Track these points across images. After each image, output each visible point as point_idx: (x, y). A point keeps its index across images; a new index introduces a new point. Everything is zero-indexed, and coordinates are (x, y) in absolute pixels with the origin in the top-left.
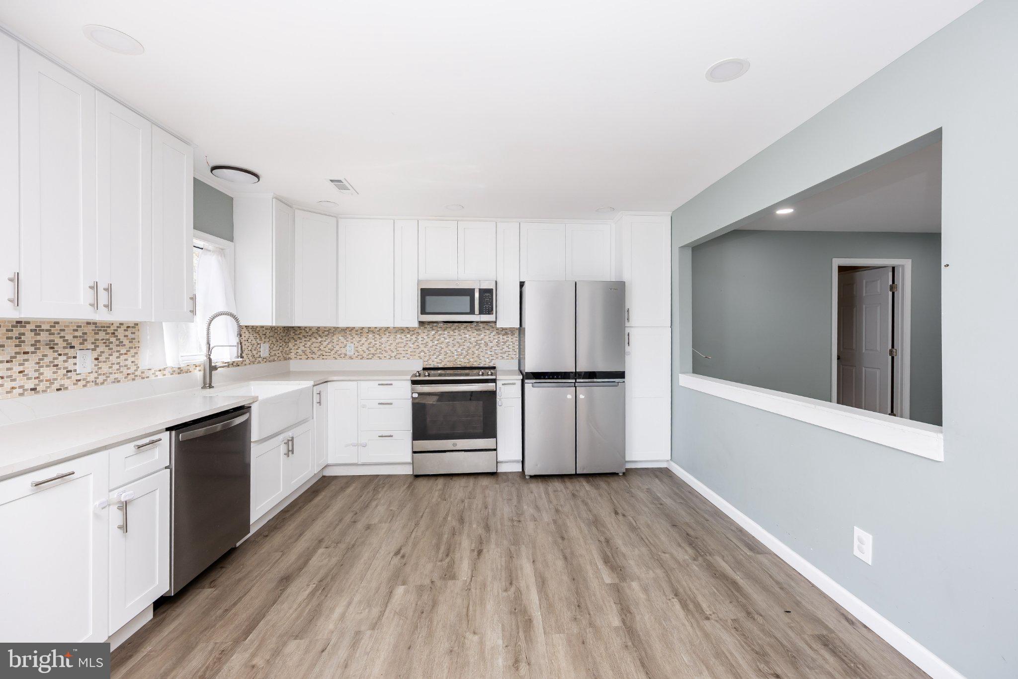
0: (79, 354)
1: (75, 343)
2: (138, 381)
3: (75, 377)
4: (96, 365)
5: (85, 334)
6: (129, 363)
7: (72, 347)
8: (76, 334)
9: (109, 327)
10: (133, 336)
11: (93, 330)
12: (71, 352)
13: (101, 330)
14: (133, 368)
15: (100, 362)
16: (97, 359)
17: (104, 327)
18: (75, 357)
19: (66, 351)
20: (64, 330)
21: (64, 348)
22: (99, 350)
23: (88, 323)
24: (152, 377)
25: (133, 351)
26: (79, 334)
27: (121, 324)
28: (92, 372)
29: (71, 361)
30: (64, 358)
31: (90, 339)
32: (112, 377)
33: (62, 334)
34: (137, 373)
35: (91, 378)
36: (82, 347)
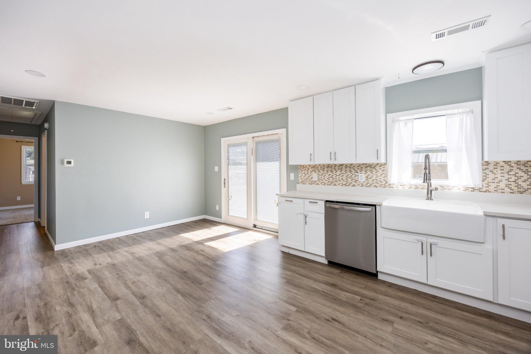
0: (360, 175)
1: (358, 171)
2: (387, 188)
3: (358, 183)
4: (366, 179)
5: (362, 168)
6: (382, 180)
7: (357, 172)
8: (358, 168)
9: (372, 165)
10: (384, 169)
11: (365, 167)
12: (357, 174)
13: (368, 167)
14: (384, 182)
15: (368, 178)
16: (367, 177)
17: (370, 165)
18: (358, 176)
19: (355, 174)
20: (354, 167)
21: (354, 172)
22: (367, 174)
23: (363, 164)
24: (395, 188)
25: (384, 175)
26: (360, 168)
27: (378, 164)
28: (365, 182)
29: (357, 177)
30: (355, 176)
31: (364, 169)
32: (374, 185)
33: (354, 168)
34: (386, 185)
35: (364, 184)
36: (361, 172)
